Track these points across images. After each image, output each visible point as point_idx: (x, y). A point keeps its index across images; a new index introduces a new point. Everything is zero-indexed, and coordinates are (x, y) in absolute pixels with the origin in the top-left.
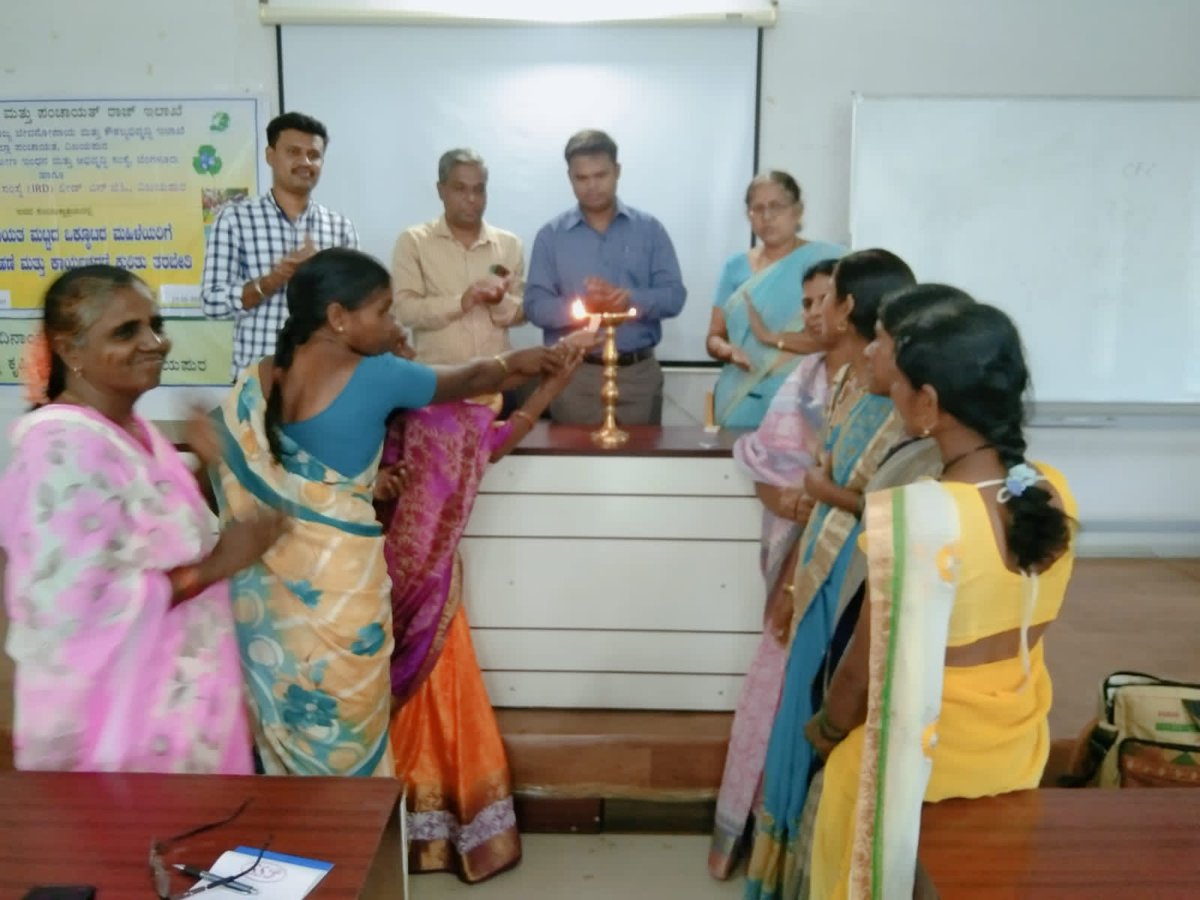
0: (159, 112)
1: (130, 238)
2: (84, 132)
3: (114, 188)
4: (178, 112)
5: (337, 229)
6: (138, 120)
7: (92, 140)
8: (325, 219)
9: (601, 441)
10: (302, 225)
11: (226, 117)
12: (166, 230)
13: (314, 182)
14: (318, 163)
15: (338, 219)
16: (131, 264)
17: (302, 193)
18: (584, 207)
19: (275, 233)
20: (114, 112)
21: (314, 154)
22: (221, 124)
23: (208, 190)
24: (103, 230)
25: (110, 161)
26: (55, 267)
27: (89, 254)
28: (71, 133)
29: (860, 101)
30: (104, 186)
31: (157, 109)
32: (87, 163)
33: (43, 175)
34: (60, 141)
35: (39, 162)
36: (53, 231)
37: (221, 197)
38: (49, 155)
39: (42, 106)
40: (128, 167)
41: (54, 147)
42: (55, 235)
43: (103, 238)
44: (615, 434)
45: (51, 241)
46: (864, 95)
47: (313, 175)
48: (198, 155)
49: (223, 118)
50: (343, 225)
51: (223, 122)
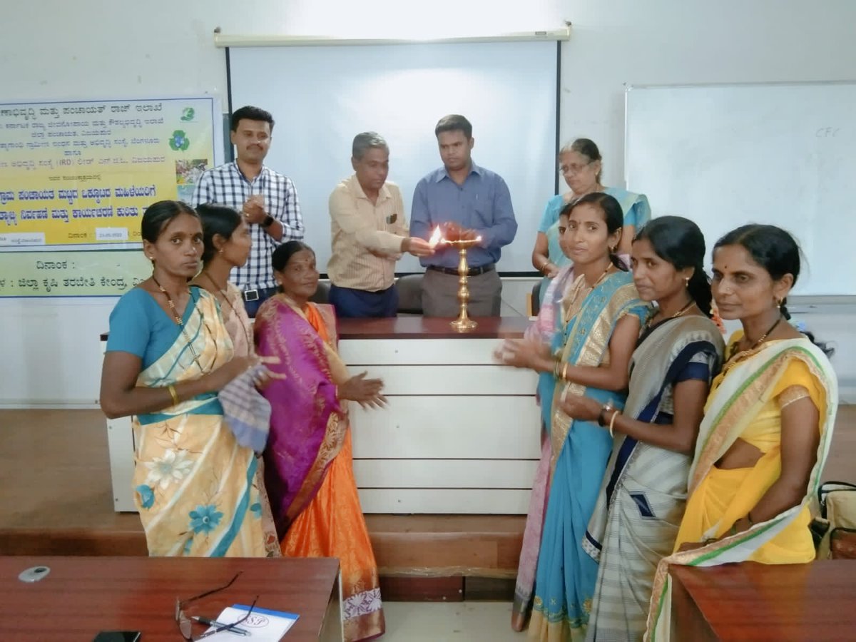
0: (146, 108)
1: (127, 195)
2: (95, 124)
3: (116, 161)
4: (159, 108)
5: (281, 187)
6: (132, 114)
7: (100, 128)
8: (273, 179)
9: (456, 328)
10: (257, 184)
11: (192, 111)
12: (151, 189)
13: (264, 156)
14: (266, 141)
15: (282, 180)
16: (127, 213)
17: (256, 163)
18: (449, 169)
19: (238, 190)
20: (115, 109)
21: (263, 136)
22: (188, 116)
23: (180, 161)
24: (108, 190)
25: (112, 142)
26: (75, 216)
27: (98, 206)
28: (86, 124)
29: (629, 90)
30: (108, 160)
31: (144, 107)
32: (97, 144)
33: (67, 153)
34: (79, 129)
35: (64, 144)
36: (74, 191)
37: (189, 166)
38: (71, 139)
39: (66, 106)
40: (125, 146)
41: (75, 134)
42: (75, 194)
43: (108, 196)
44: (467, 323)
45: (73, 198)
46: (632, 86)
47: (262, 150)
48: (173, 137)
49: (190, 112)
50: (285, 183)
51: (190, 115)
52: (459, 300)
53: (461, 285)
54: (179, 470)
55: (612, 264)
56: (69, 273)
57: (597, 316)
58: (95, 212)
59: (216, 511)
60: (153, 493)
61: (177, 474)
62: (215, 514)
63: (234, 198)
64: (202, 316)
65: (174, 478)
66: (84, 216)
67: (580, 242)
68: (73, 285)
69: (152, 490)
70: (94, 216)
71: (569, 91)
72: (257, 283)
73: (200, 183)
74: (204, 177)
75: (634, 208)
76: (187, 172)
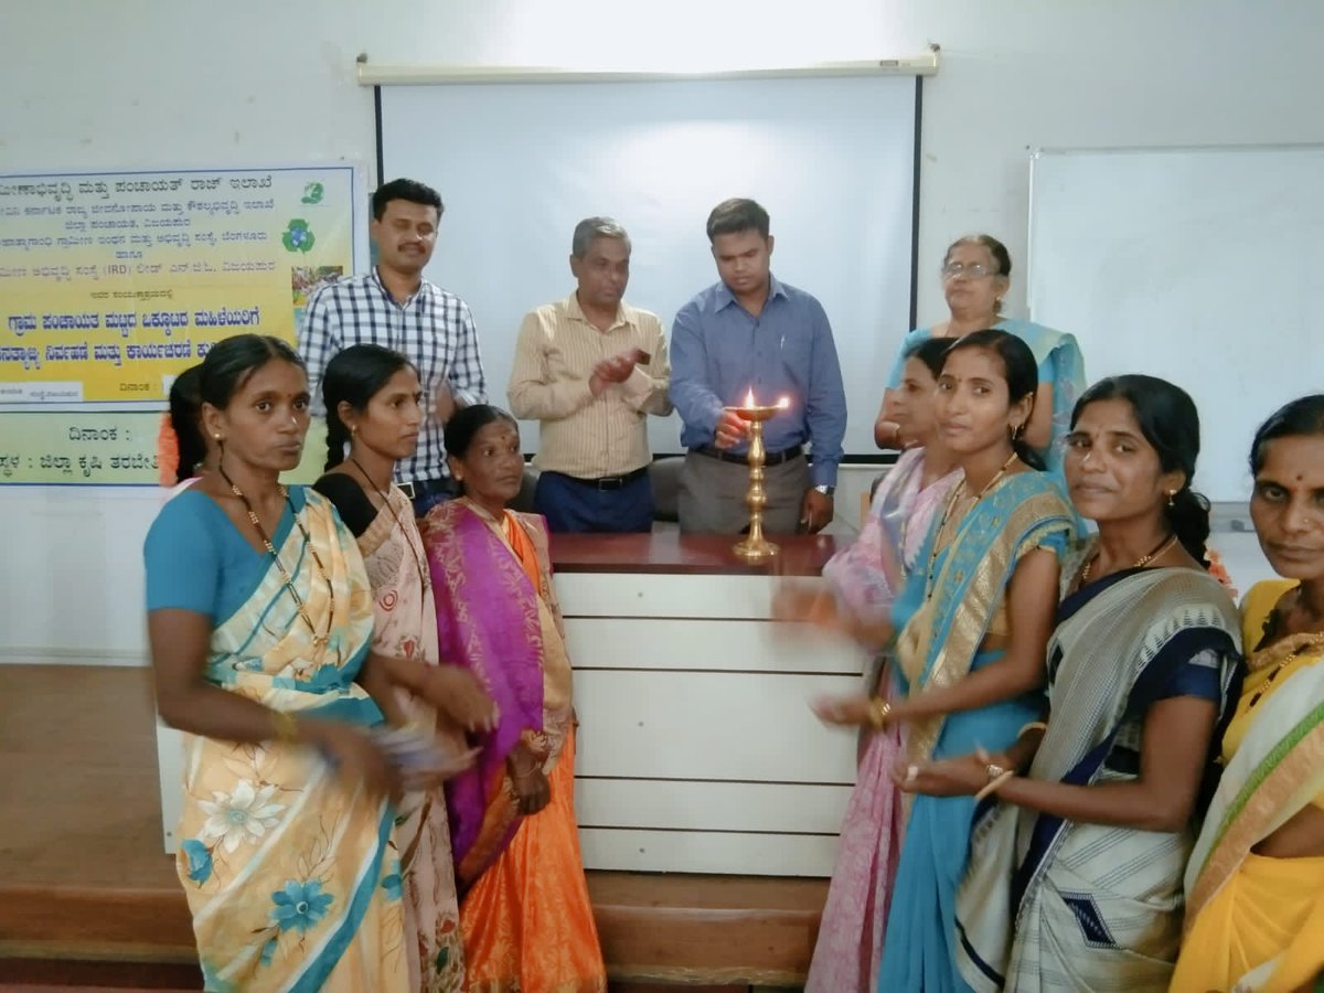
0: (247, 183)
1: (213, 323)
2: (165, 208)
3: (197, 268)
4: (267, 183)
6: (224, 192)
7: (173, 215)
9: (745, 555)
11: (319, 188)
12: (252, 313)
13: (425, 259)
14: (430, 237)
15: (452, 303)
17: (411, 273)
20: (198, 185)
21: (425, 228)
22: (313, 196)
23: (299, 269)
24: (185, 314)
25: (192, 238)
26: (132, 357)
27: (168, 341)
28: (151, 209)
29: (1037, 156)
30: (186, 266)
31: (244, 181)
32: (168, 241)
33: (120, 255)
34: (140, 217)
35: (115, 240)
36: (130, 316)
37: (313, 277)
38: (127, 232)
39: (120, 179)
40: (213, 244)
41: (133, 224)
42: (132, 320)
43: (184, 324)
44: (761, 546)
45: (128, 327)
46: (1042, 150)
47: (423, 251)
48: (288, 230)
49: (315, 190)
50: (458, 309)
51: (316, 193)
52: (749, 508)
53: (753, 482)
54: (260, 820)
55: (1015, 455)
56: (120, 448)
57: (984, 552)
58: (163, 350)
59: (321, 892)
60: (210, 857)
61: (255, 827)
62: (318, 898)
63: (374, 332)
64: (307, 538)
65: (249, 835)
66: (145, 356)
67: (959, 414)
68: (126, 467)
69: (209, 851)
70: (160, 356)
71: (934, 159)
72: (413, 471)
73: (315, 306)
74: (322, 297)
75: (1054, 355)
76: (310, 287)
